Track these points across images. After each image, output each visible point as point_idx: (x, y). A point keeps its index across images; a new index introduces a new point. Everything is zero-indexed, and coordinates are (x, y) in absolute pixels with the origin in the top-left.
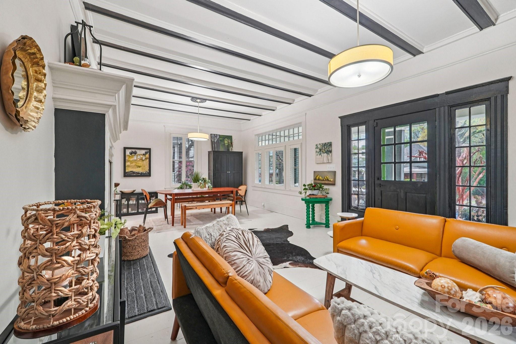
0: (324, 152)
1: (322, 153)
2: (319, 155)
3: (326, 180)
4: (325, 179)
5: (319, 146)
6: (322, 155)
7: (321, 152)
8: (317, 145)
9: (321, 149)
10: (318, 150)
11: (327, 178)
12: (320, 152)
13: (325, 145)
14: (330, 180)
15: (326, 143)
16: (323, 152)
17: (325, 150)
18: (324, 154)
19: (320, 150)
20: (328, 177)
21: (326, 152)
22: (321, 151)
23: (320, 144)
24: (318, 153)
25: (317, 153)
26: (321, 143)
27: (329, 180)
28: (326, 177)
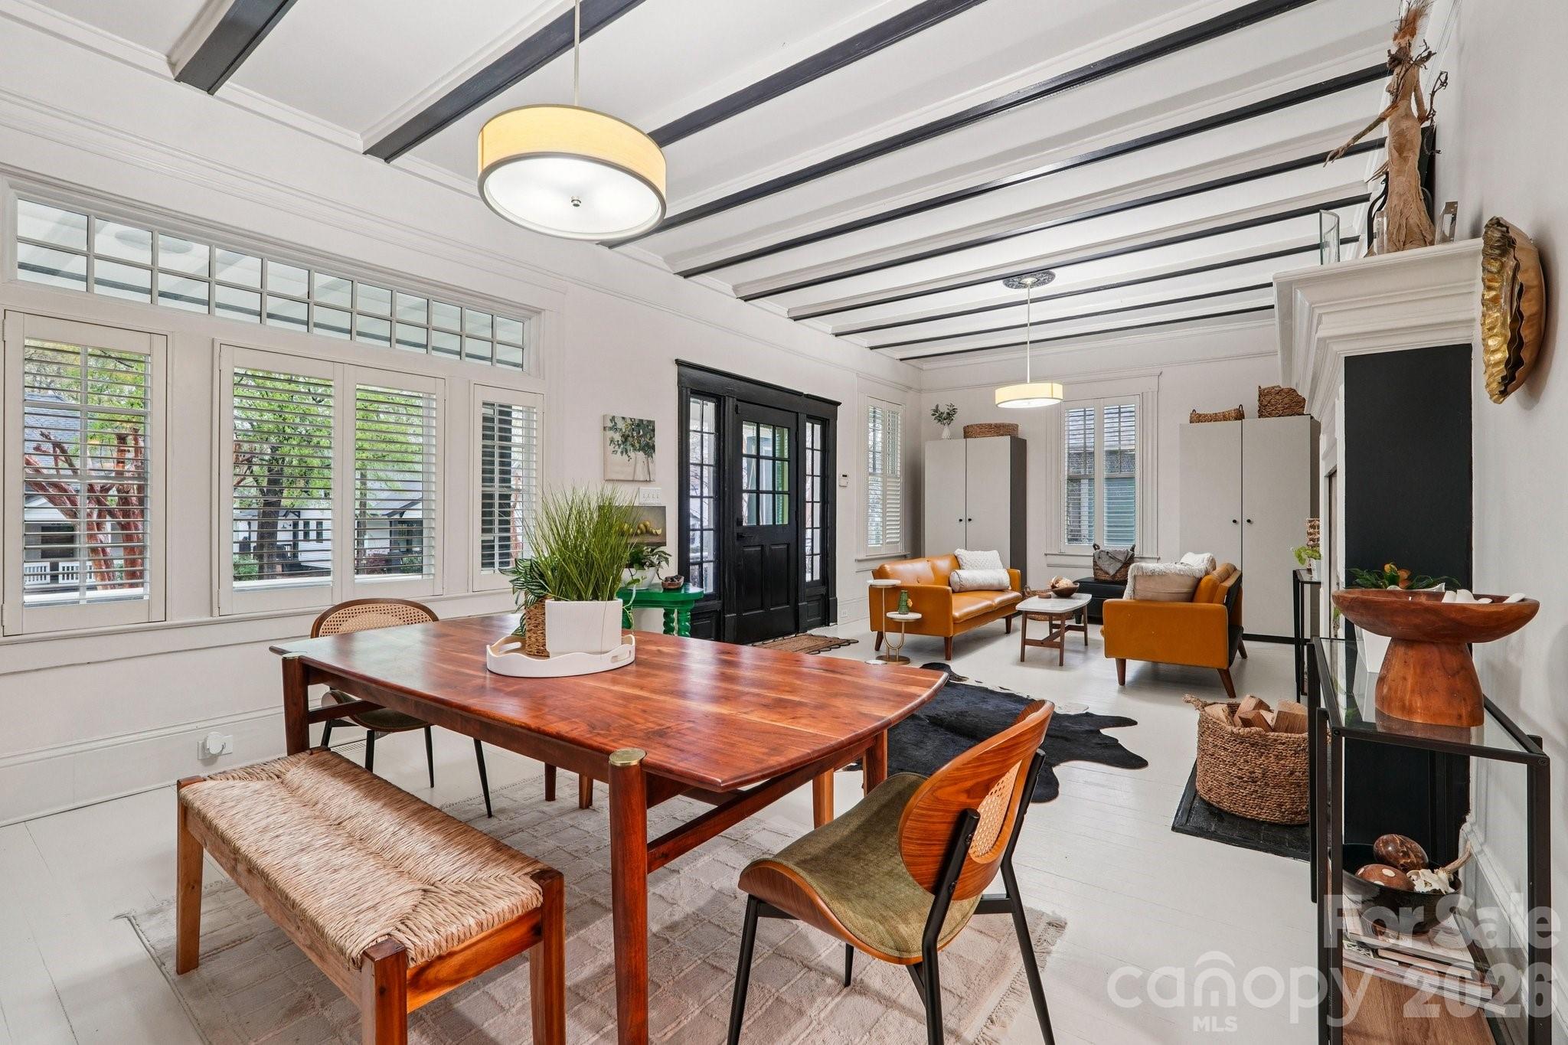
0: (637, 445)
1: (629, 447)
2: (622, 453)
3: (642, 533)
4: (639, 531)
5: (621, 425)
6: (632, 454)
7: (628, 443)
8: (613, 417)
9: (628, 436)
10: (617, 437)
11: (646, 526)
12: (623, 443)
13: (638, 425)
14: (654, 531)
15: (641, 421)
16: (633, 446)
17: (639, 443)
18: (637, 453)
19: (625, 438)
20: (648, 523)
21: (641, 449)
22: (626, 440)
23: (623, 418)
24: (619, 445)
25: (612, 446)
26: (628, 416)
27: (651, 534)
28: (642, 526)
